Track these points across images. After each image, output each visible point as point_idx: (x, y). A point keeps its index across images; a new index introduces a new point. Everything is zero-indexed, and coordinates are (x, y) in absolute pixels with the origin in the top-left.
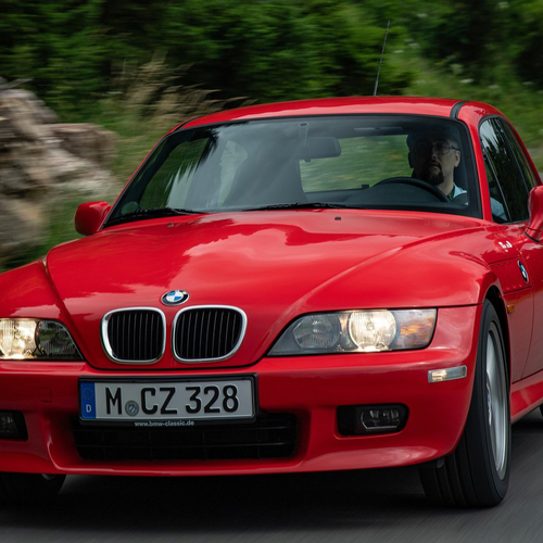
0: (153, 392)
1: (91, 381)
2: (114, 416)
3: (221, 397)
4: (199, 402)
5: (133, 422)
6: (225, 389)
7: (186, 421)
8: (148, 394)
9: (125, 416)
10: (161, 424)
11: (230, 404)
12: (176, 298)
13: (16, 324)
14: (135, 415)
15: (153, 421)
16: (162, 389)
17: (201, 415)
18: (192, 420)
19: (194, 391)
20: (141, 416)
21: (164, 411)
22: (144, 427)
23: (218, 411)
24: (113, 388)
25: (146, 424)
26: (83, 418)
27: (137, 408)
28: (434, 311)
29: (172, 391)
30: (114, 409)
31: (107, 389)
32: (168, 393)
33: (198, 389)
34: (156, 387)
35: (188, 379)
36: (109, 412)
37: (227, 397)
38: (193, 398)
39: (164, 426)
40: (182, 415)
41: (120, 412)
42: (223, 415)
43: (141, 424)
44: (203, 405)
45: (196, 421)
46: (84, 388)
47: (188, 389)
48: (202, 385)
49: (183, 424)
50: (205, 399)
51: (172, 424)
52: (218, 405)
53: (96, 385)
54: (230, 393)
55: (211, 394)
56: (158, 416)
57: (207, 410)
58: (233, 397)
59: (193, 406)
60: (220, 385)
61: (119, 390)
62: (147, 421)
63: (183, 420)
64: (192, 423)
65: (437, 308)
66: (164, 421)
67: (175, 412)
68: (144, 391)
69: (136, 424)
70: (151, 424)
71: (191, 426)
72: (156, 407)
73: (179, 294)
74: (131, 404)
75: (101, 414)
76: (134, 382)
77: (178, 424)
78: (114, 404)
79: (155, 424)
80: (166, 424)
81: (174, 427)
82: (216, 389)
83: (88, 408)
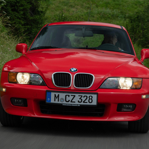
0: (69, 96)
1: (50, 92)
2: (56, 102)
3: (88, 99)
4: (82, 100)
5: (62, 104)
6: (89, 96)
8: (67, 96)
9: (60, 102)
11: (90, 101)
12: (74, 70)
13: (23, 74)
14: (63, 102)
15: (68, 104)
16: (71, 95)
17: (82, 103)
19: (81, 97)
20: (65, 102)
21: (71, 102)
23: (87, 102)
24: (57, 94)
25: (66, 105)
26: (47, 102)
27: (64, 100)
28: (141, 79)
29: (74, 96)
30: (57, 100)
31: (55, 94)
32: (73, 96)
33: (82, 96)
35: (79, 93)
36: (55, 101)
37: (90, 99)
38: (80, 98)
39: (71, 106)
40: (77, 103)
41: (58, 101)
42: (88, 104)
43: (65, 105)
44: (83, 101)
45: (80, 105)
46: (48, 94)
47: (79, 96)
48: (83, 95)
49: (77, 105)
50: (83, 99)
51: (74, 105)
52: (87, 101)
53: (52, 93)
54: (91, 98)
55: (85, 97)
56: (70, 103)
57: (84, 102)
58: (91, 99)
59: (80, 101)
60: (88, 95)
61: (59, 95)
62: (66, 104)
63: (77, 104)
64: (79, 105)
65: (142, 78)
67: (75, 102)
68: (66, 96)
69: (63, 105)
70: (68, 105)
71: (79, 106)
72: (69, 100)
73: (75, 69)
74: (62, 99)
75: (52, 101)
76: (63, 93)
77: (75, 105)
78: (57, 98)
79: (69, 105)
80: (72, 105)
81: (74, 106)
82: (87, 96)
83: (49, 99)
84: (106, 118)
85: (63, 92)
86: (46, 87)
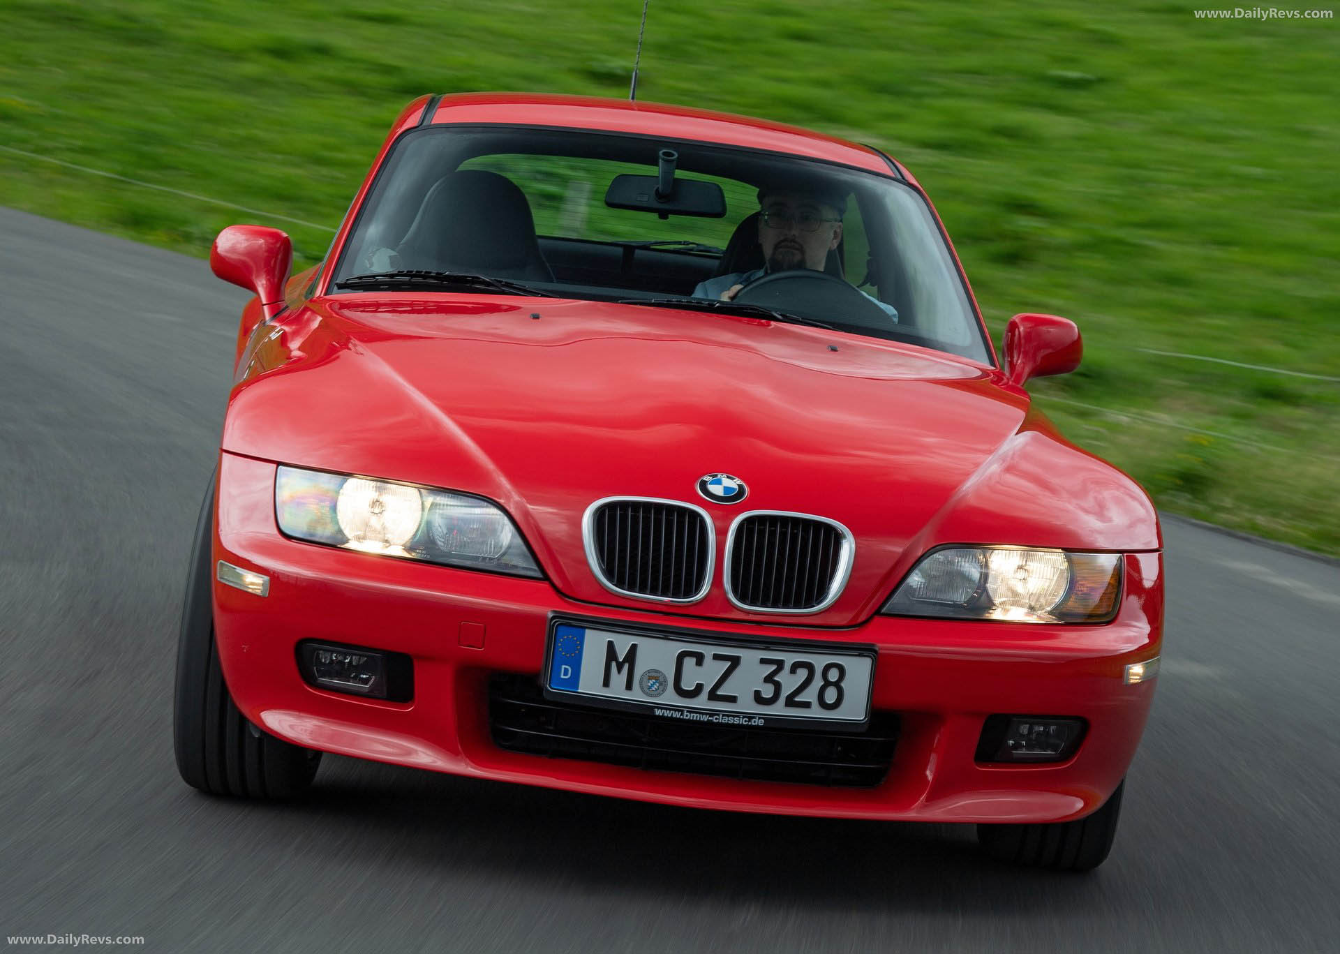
0: (700, 659)
1: (579, 624)
2: (617, 690)
3: (818, 682)
4: (778, 686)
5: (651, 708)
6: (827, 668)
7: (750, 717)
8: (689, 662)
9: (637, 695)
10: (705, 718)
11: (831, 696)
12: (726, 489)
13: (381, 489)
14: (658, 695)
15: (691, 710)
16: (717, 657)
17: (779, 709)
18: (761, 716)
19: (774, 667)
20: (670, 697)
21: (713, 696)
22: (671, 718)
23: (807, 705)
24: (623, 643)
25: (677, 715)
26: (552, 688)
27: (663, 684)
28: (1117, 557)
29: (735, 661)
30: (619, 679)
31: (611, 644)
32: (729, 664)
33: (780, 664)
34: (708, 651)
35: (767, 644)
36: (606, 683)
37: (827, 683)
38: (769, 679)
39: (710, 722)
40: (746, 705)
41: (629, 687)
42: (816, 712)
43: (668, 714)
44: (785, 692)
45: (768, 719)
46: (565, 635)
47: (763, 661)
48: (790, 658)
49: (743, 722)
50: (790, 682)
51: (725, 720)
52: (810, 695)
53: (587, 631)
54: (833, 675)
55: (802, 674)
56: (702, 702)
57: (790, 702)
58: (837, 684)
59: (768, 692)
60: (820, 661)
61: (634, 647)
62: (680, 709)
63: (744, 715)
64: (761, 723)
65: (1122, 552)
66: (712, 713)
67: (733, 699)
68: (682, 656)
69: (658, 712)
70: (687, 716)
71: (758, 727)
72: (699, 688)
73: (733, 483)
74: (653, 675)
75: (590, 683)
76: (666, 638)
77: (736, 721)
78: (619, 671)
79: (695, 717)
80: (714, 719)
81: (727, 725)
82: (810, 667)
83: (565, 672)
84: (906, 807)
85: (666, 634)
86: (545, 585)
